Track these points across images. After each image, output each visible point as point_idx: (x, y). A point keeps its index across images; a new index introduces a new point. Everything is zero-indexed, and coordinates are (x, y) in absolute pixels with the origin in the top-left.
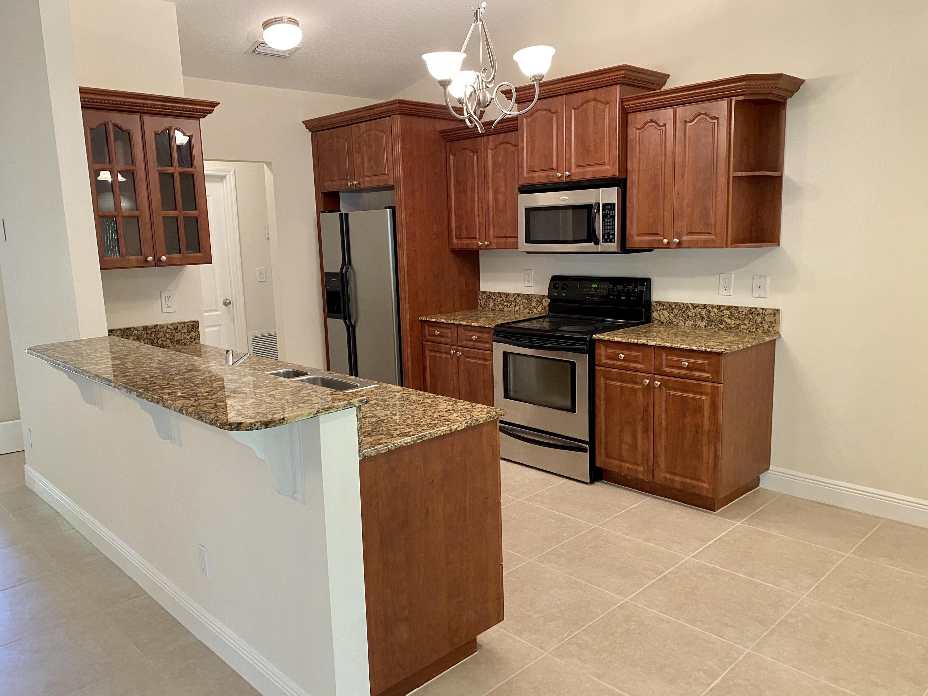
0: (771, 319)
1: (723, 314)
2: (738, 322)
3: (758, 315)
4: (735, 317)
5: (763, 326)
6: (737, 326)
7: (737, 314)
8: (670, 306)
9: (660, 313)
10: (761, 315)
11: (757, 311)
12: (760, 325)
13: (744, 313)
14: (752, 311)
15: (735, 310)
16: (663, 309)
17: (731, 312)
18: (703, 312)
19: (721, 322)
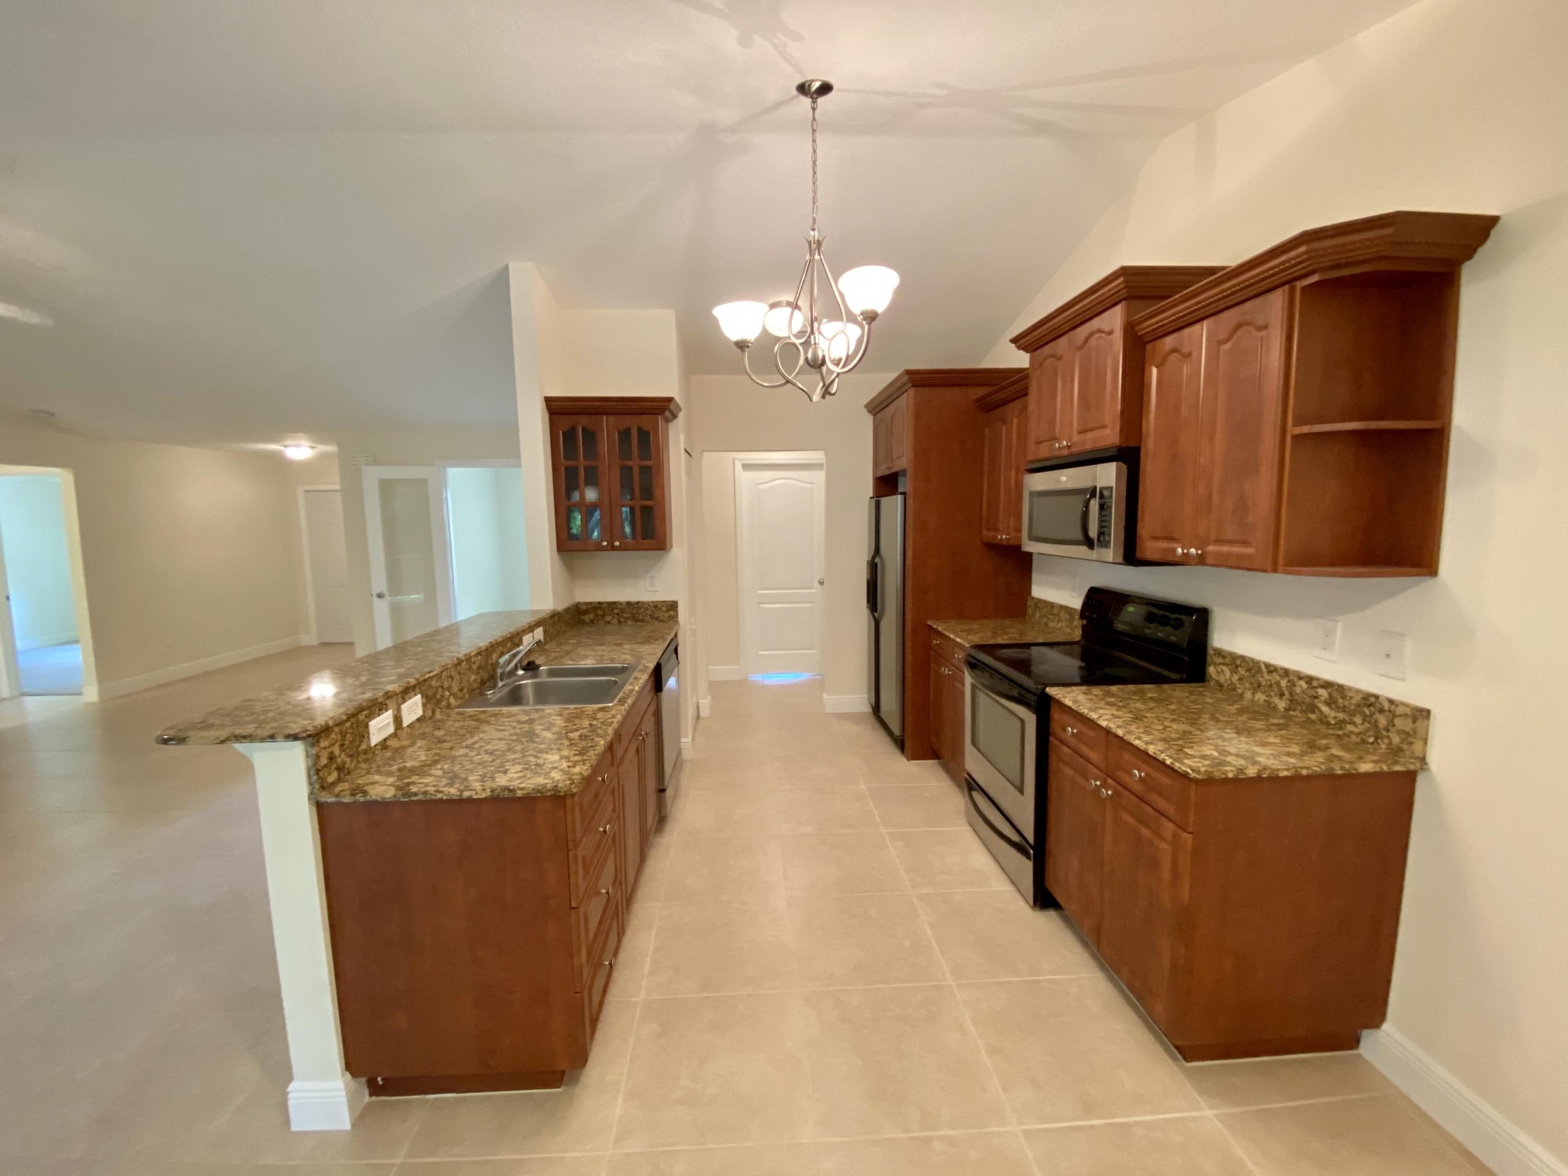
0: (1406, 725)
1: (1315, 695)
2: (1341, 716)
3: (1382, 711)
4: (1336, 706)
5: (1388, 737)
6: (1341, 724)
7: (1340, 700)
8: (1235, 661)
9: (1219, 668)
10: (1387, 713)
11: (1380, 704)
12: (1384, 733)
13: (1354, 701)
14: (1370, 701)
15: (1337, 690)
16: (1223, 664)
17: (1330, 694)
18: (1284, 683)
19: (1313, 708)
